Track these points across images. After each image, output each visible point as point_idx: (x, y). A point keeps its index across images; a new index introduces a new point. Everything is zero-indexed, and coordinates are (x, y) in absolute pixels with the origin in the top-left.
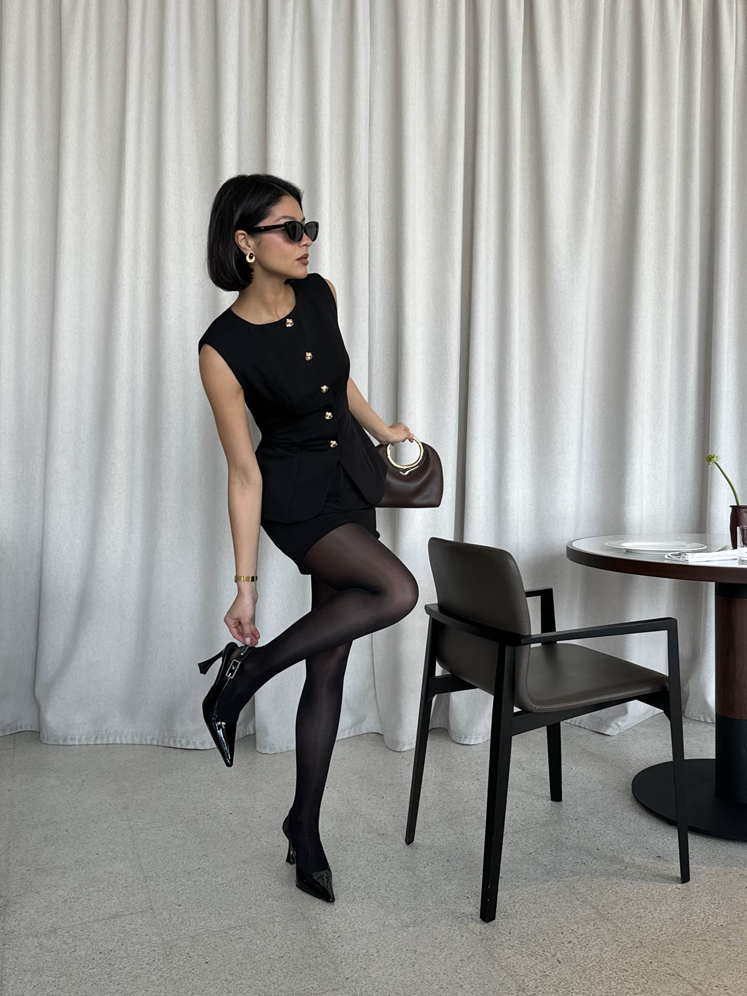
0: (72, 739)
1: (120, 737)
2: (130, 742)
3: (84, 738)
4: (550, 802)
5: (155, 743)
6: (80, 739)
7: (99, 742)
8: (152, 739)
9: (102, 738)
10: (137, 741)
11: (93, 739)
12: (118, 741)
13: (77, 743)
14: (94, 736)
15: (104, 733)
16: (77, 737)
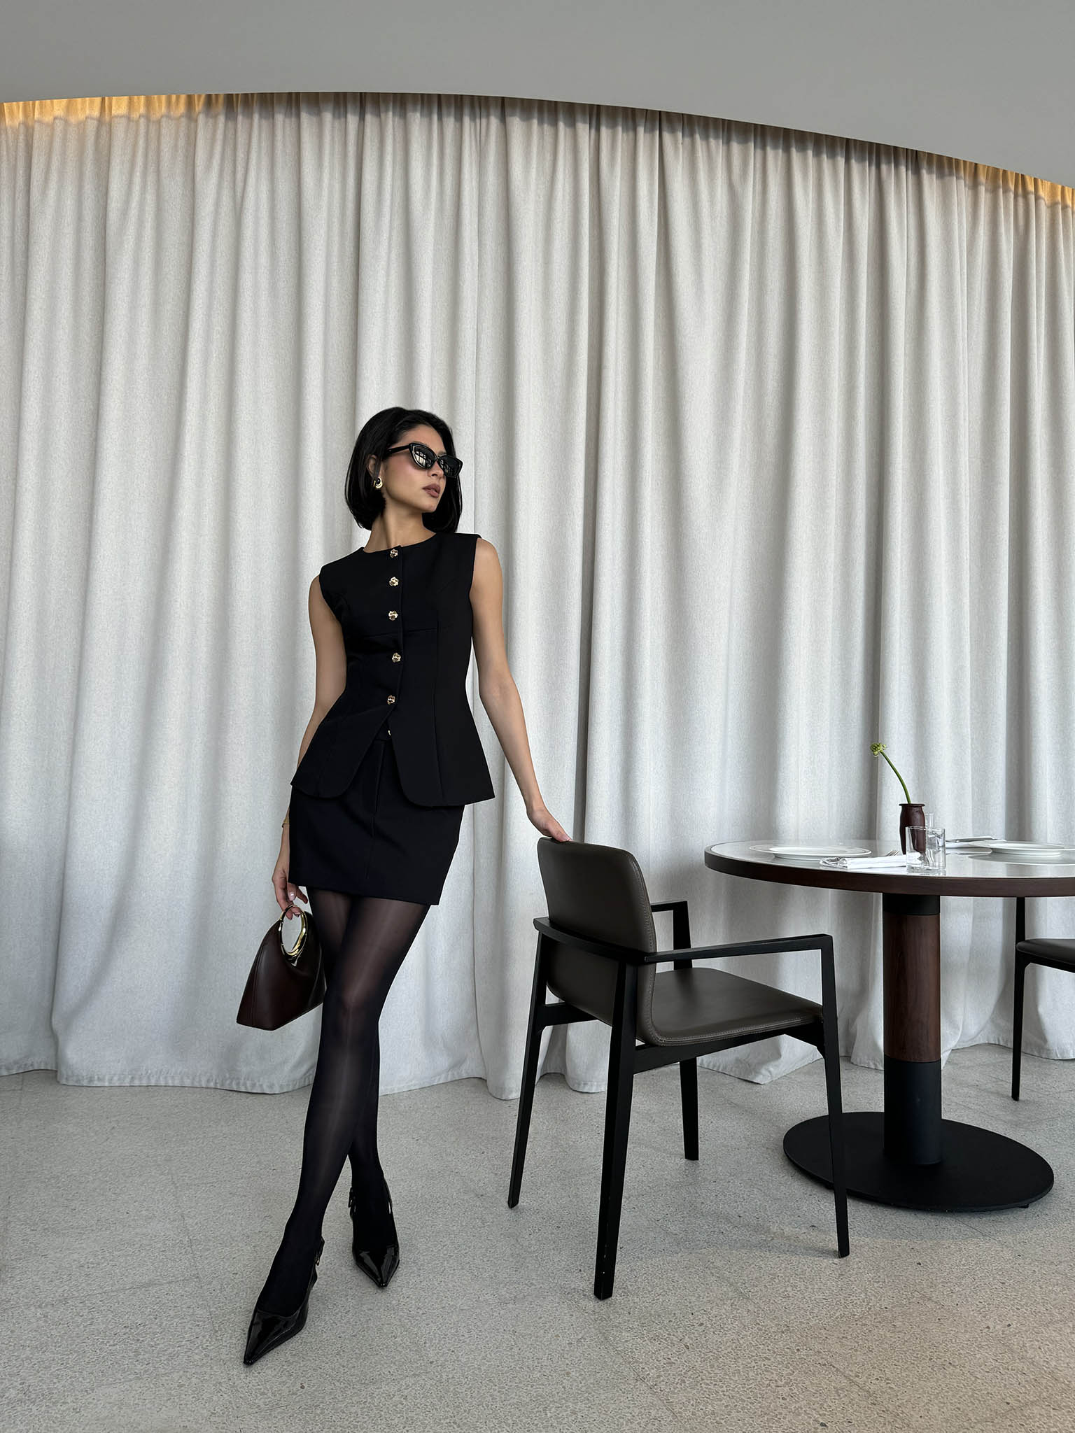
0: (99, 1079)
1: (166, 1078)
2: (177, 1083)
3: (116, 1078)
4: (684, 1160)
5: (212, 1085)
6: (111, 1080)
7: (137, 1083)
8: (208, 1081)
9: (140, 1079)
10: (188, 1082)
11: (128, 1080)
12: (163, 1083)
13: (107, 1084)
14: (130, 1077)
15: (144, 1073)
16: (107, 1078)
